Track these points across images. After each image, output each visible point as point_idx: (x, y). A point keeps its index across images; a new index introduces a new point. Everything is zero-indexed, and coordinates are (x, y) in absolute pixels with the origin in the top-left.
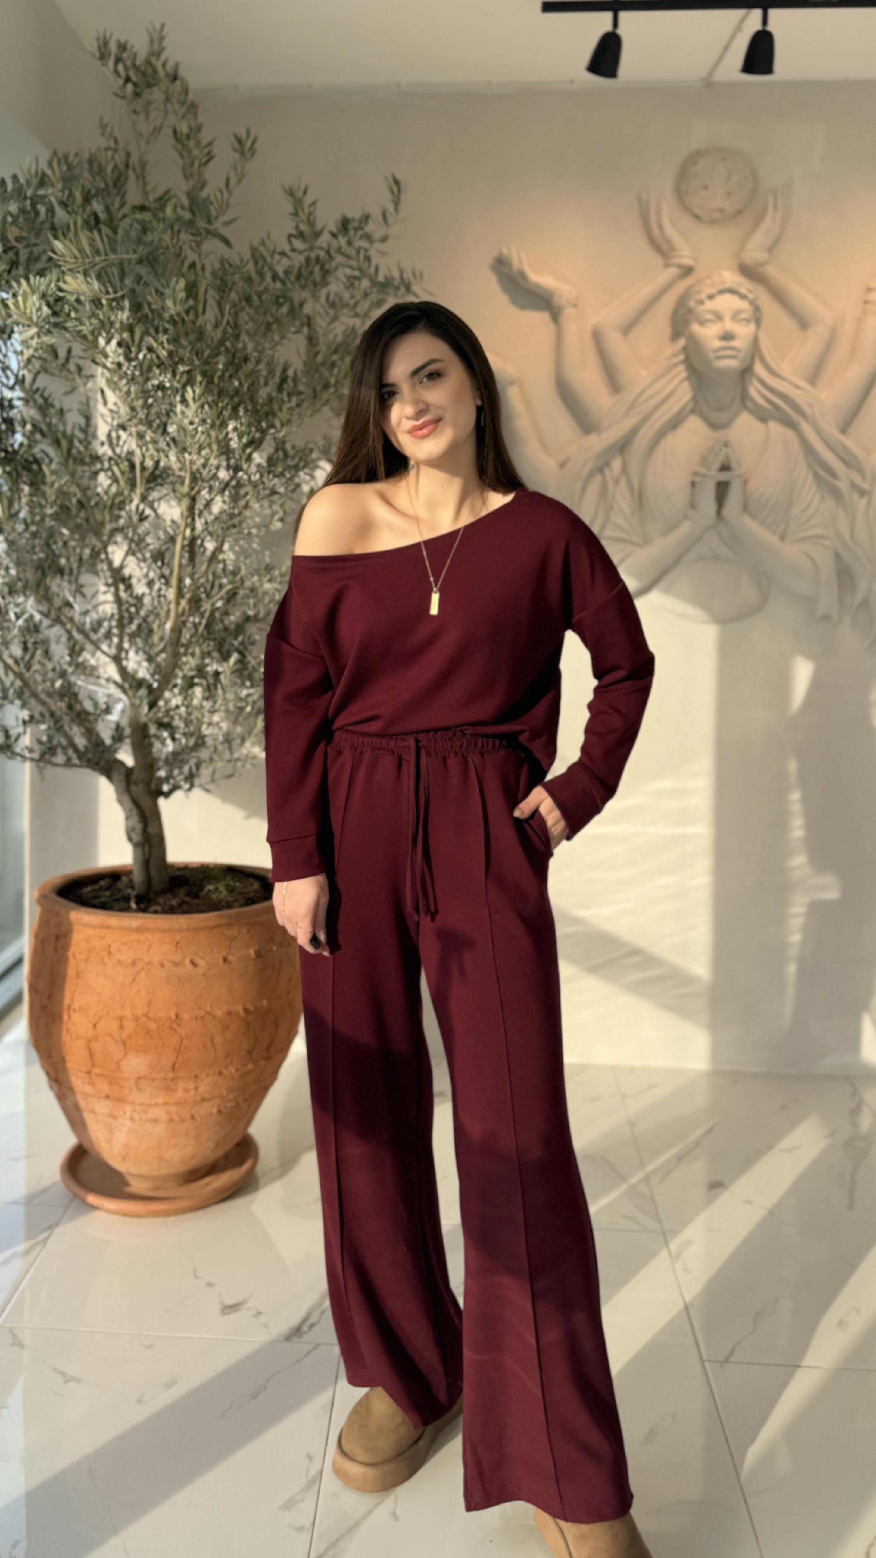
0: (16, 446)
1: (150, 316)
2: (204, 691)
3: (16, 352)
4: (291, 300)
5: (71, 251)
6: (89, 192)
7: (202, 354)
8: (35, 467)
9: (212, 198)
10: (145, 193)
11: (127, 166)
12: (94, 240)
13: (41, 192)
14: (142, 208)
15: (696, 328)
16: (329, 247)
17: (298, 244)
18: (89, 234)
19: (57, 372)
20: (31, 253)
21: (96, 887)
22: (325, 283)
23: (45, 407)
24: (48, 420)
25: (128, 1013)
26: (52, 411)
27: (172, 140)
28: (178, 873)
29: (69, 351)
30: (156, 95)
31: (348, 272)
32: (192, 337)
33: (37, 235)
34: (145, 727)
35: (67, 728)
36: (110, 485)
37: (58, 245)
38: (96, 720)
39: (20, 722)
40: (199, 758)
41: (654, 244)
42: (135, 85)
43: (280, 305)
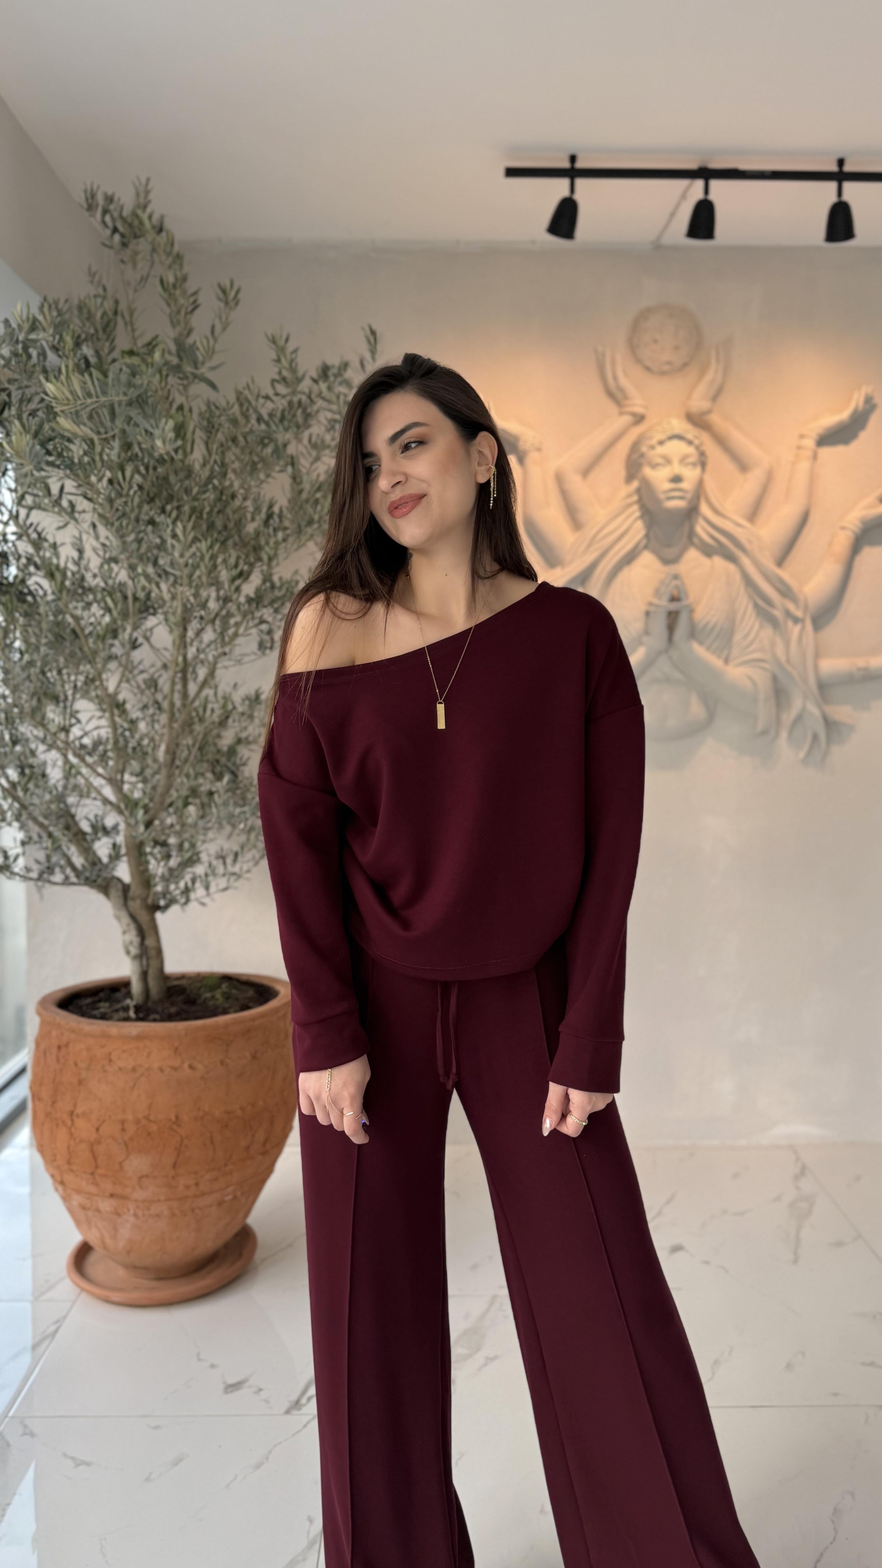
0: (11, 579)
1: (140, 454)
2: (198, 810)
3: (10, 490)
4: (275, 441)
5: (63, 393)
6: (79, 337)
7: (191, 490)
8: (29, 598)
9: (198, 344)
10: (135, 339)
11: (116, 313)
12: (85, 383)
13: (33, 336)
14: (131, 353)
15: (647, 471)
16: (310, 392)
17: (281, 389)
18: (80, 377)
19: (50, 508)
20: (23, 394)
21: (96, 998)
22: (308, 426)
23: (38, 543)
24: (41, 553)
25: (130, 1117)
26: (46, 545)
27: (159, 288)
28: (176, 983)
29: (62, 488)
30: (143, 245)
31: (329, 415)
32: (182, 475)
33: (30, 378)
34: (141, 845)
35: (64, 848)
36: (103, 615)
37: (50, 387)
38: (93, 841)
39: (18, 843)
40: (194, 873)
41: (610, 394)
42: (123, 236)
43: (265, 446)
